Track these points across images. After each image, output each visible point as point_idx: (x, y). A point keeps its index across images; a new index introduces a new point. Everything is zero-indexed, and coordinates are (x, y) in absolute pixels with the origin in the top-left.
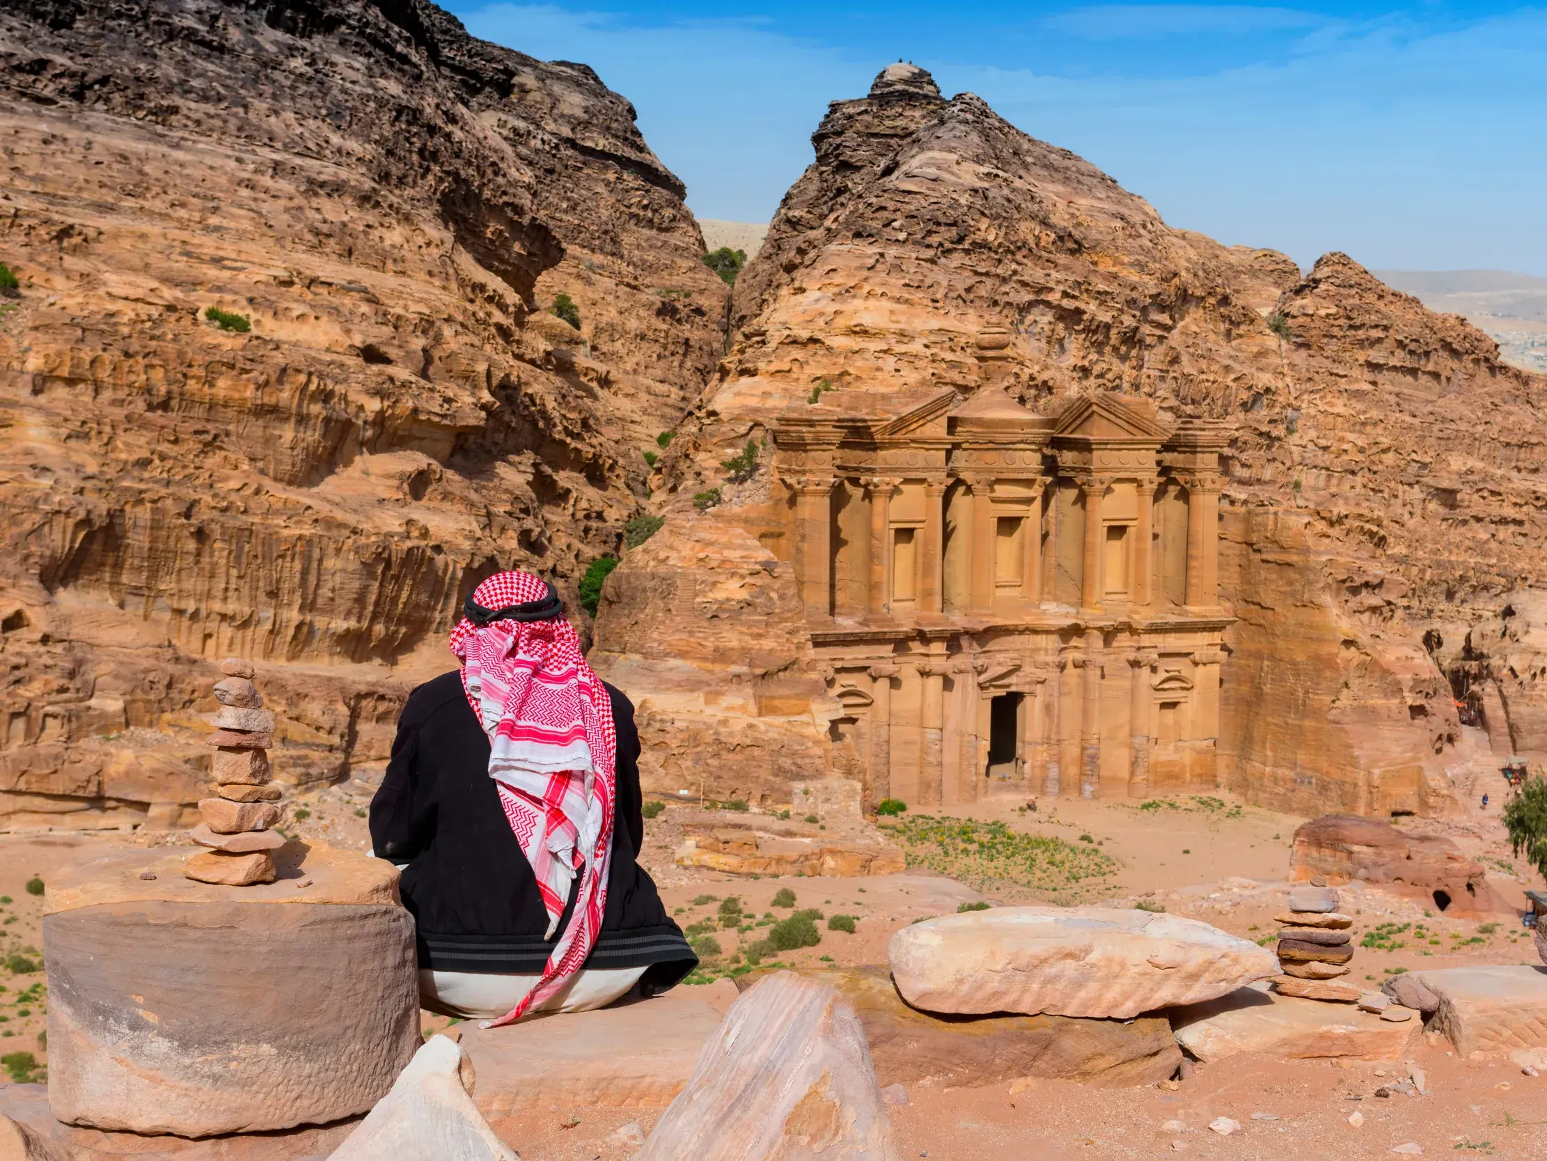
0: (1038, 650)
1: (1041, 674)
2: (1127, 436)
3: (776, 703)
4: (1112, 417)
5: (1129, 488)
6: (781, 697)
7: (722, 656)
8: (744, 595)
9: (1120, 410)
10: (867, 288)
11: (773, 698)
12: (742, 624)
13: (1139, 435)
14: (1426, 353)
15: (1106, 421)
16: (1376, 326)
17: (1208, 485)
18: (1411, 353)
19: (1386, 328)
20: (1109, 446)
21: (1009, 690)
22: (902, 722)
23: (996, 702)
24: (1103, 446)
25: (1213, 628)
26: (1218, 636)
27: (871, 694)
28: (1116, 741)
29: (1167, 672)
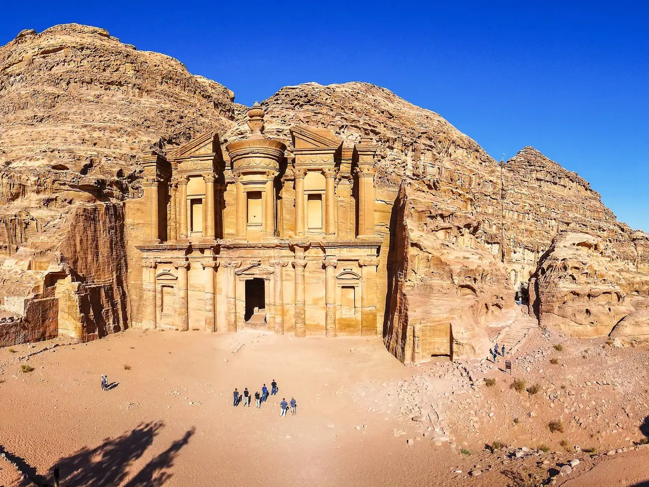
0: (270, 257)
1: (271, 269)
2: (315, 147)
4: (305, 138)
5: (318, 174)
13: (322, 146)
14: (559, 178)
15: (302, 141)
16: (540, 167)
17: (365, 171)
18: (553, 177)
19: (543, 167)
20: (304, 152)
21: (255, 276)
22: (197, 289)
23: (247, 282)
24: (300, 153)
25: (370, 246)
26: (374, 251)
27: (175, 274)
28: (319, 306)
29: (344, 270)
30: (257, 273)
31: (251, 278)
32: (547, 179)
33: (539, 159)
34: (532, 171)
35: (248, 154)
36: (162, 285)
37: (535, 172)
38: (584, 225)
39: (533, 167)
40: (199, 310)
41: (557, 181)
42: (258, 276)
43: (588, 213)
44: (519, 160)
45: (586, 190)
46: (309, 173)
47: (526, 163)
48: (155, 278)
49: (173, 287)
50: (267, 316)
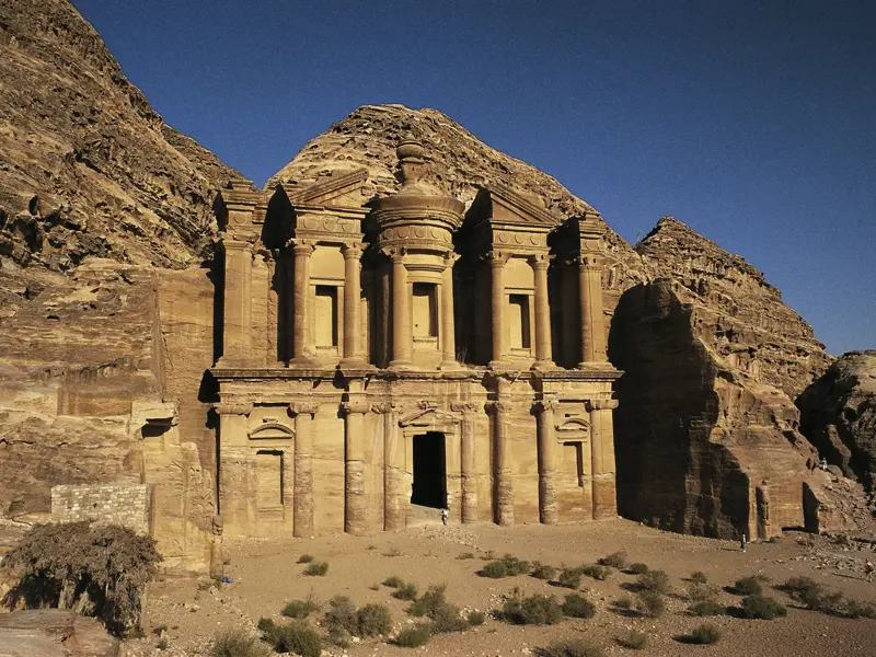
0: (453, 396)
1: (457, 417)
2: (518, 219)
3: (94, 401)
4: (508, 205)
5: (524, 263)
6: (100, 395)
7: (38, 351)
8: (94, 297)
9: (514, 199)
10: (337, 155)
11: (90, 396)
12: (80, 322)
13: (531, 220)
14: (726, 268)
15: (502, 208)
16: (696, 250)
17: (591, 263)
18: (718, 266)
19: (702, 250)
20: (506, 227)
21: (429, 429)
22: (328, 456)
23: (417, 439)
24: (500, 227)
25: (605, 379)
26: (608, 386)
27: (292, 428)
28: (528, 475)
29: (567, 415)
30: (433, 424)
31: (422, 431)
32: (708, 270)
33: (689, 237)
34: (685, 257)
35: (422, 219)
36: (258, 449)
37: (690, 259)
38: (774, 346)
39: (686, 252)
40: (331, 494)
41: (723, 272)
42: (434, 429)
43: (776, 326)
44: (664, 240)
45: (761, 285)
46: (512, 260)
47: (676, 246)
48: (249, 435)
49: (281, 453)
50: (449, 497)
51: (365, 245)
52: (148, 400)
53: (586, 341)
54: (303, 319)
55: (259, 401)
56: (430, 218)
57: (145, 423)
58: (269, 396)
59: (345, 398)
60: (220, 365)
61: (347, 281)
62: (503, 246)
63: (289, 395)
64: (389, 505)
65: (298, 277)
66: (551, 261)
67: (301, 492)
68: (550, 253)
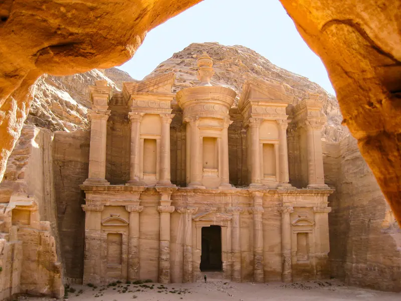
0: (227, 204)
1: (229, 216)
4: (260, 90)
17: (314, 124)
20: (260, 103)
21: (212, 223)
22: (148, 237)
23: (204, 229)
25: (323, 194)
26: (326, 198)
27: (126, 220)
28: (274, 253)
29: (299, 217)
30: (214, 220)
31: (208, 225)
35: (209, 99)
36: (108, 232)
40: (151, 260)
42: (215, 224)
48: (102, 224)
49: (121, 235)
50: (224, 264)
51: (173, 116)
52: (19, 195)
53: (312, 172)
54: (134, 158)
55: (108, 204)
56: (212, 99)
57: (14, 207)
58: (113, 202)
59: (159, 204)
60: (86, 183)
61: (162, 135)
62: (258, 114)
63: (125, 201)
64: (185, 267)
65: (133, 134)
66: (289, 124)
67: (132, 258)
68: (288, 119)
